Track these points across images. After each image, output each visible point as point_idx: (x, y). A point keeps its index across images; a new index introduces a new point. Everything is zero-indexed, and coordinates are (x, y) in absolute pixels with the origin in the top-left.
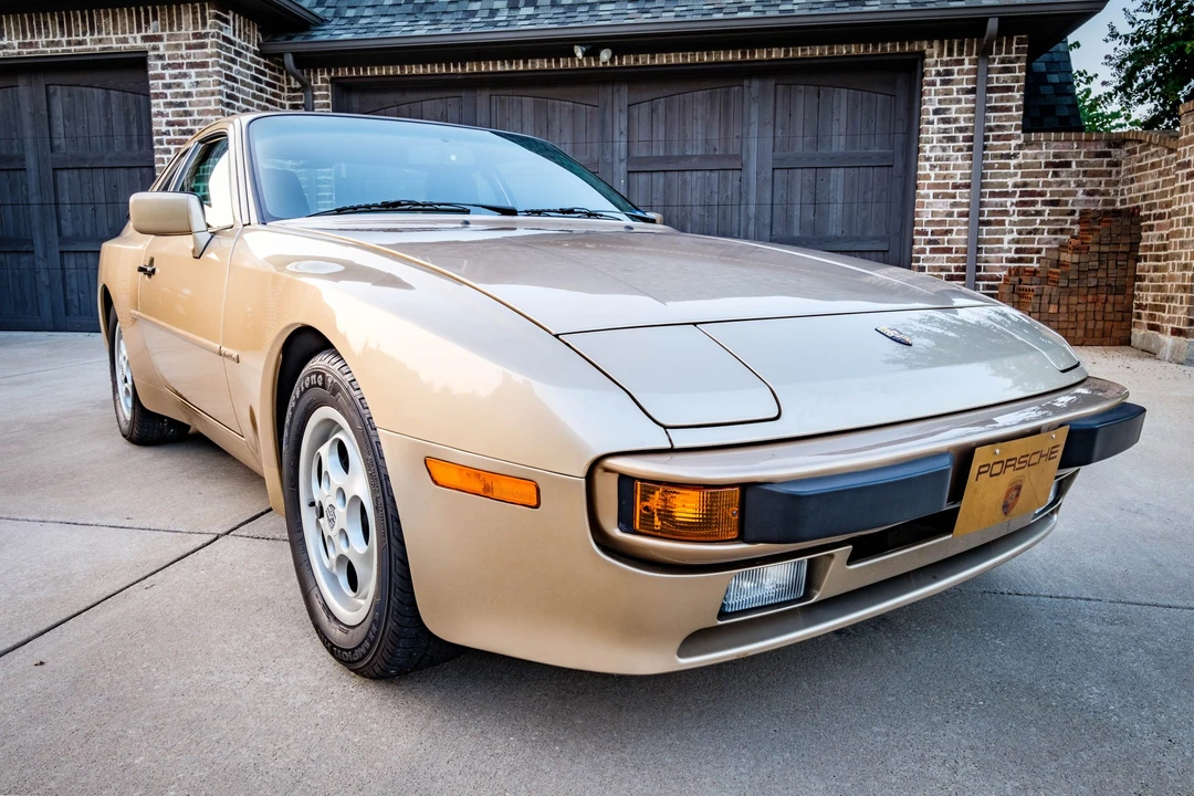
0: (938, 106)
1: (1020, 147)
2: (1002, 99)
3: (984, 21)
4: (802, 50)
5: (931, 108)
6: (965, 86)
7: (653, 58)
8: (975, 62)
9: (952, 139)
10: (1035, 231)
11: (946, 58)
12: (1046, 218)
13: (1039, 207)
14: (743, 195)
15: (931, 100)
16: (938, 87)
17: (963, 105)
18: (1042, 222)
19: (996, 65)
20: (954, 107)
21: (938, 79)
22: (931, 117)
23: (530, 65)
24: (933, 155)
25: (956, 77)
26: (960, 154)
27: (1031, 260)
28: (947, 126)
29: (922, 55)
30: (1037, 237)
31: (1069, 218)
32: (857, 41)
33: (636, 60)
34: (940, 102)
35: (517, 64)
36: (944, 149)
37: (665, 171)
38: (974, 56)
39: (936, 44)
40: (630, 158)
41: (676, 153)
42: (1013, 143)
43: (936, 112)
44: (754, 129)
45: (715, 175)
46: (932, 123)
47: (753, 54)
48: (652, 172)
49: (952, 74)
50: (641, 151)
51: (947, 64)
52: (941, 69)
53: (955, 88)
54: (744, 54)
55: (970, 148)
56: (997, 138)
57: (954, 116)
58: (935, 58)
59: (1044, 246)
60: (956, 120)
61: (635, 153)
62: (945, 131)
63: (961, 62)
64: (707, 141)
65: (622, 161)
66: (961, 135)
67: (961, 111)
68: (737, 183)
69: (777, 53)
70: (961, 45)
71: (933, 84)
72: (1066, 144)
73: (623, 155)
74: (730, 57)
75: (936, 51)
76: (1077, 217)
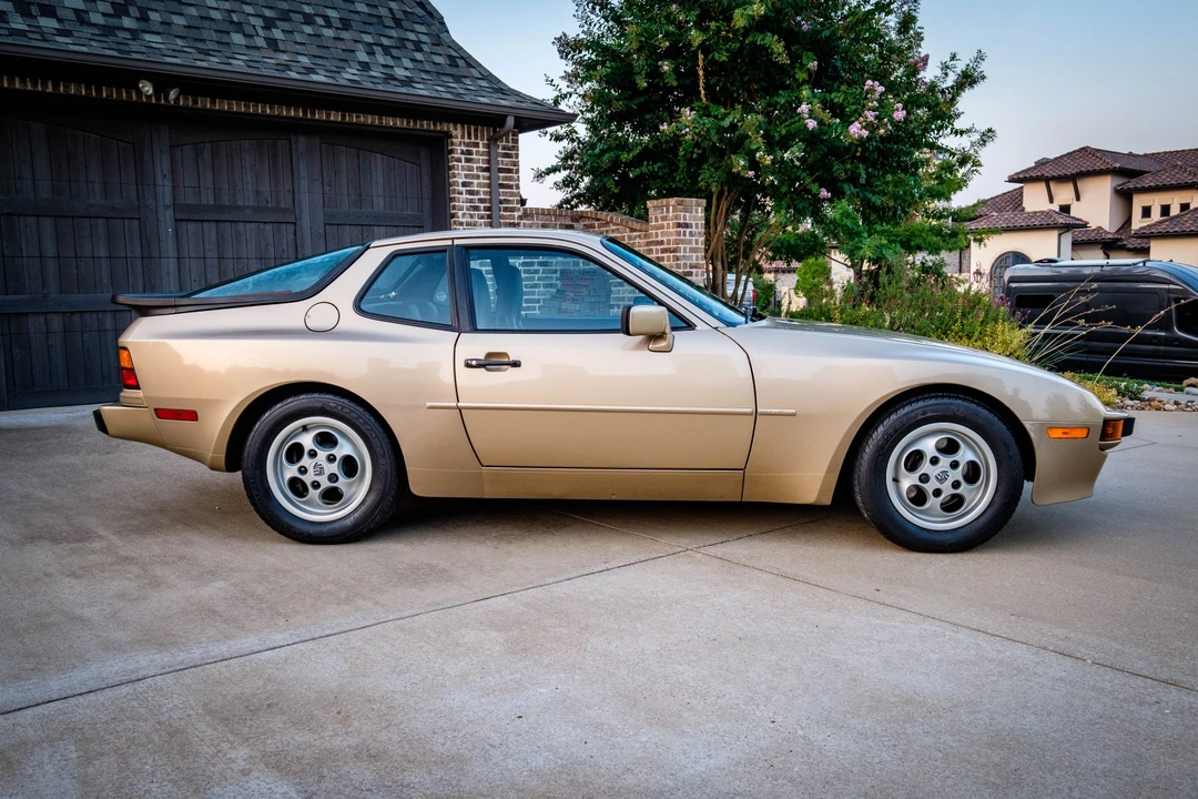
0: (464, 180)
1: (520, 217)
2: (506, 178)
3: (505, 117)
4: (357, 117)
5: (460, 181)
6: (481, 165)
7: (213, 103)
8: (488, 146)
9: (476, 208)
10: (535, 286)
11: (467, 140)
12: (540, 275)
13: (536, 267)
14: (299, 249)
15: (459, 175)
16: (463, 163)
17: (482, 181)
18: (539, 279)
19: (500, 151)
20: (475, 181)
21: (463, 157)
22: (461, 188)
23: (62, 88)
24: (464, 220)
25: (474, 156)
26: (483, 221)
27: (534, 309)
28: (472, 197)
29: (449, 135)
30: (537, 290)
31: (554, 275)
32: (401, 116)
33: (195, 102)
34: (466, 176)
35: (44, 85)
36: (472, 216)
37: (216, 221)
38: (485, 141)
39: (459, 126)
40: (175, 206)
41: (228, 203)
42: (516, 214)
43: (464, 184)
44: (304, 184)
45: (269, 227)
46: (462, 194)
47: (313, 114)
48: (202, 221)
49: (472, 154)
50: (189, 198)
51: (467, 145)
52: (465, 149)
53: (475, 165)
54: (305, 113)
55: (489, 217)
56: (506, 209)
57: (476, 189)
58: (459, 139)
59: (542, 297)
60: (478, 193)
61: (181, 200)
62: (471, 201)
63: (477, 145)
64: (258, 193)
65: (167, 207)
66: (482, 205)
67: (480, 183)
68: (291, 236)
69: (335, 117)
70: (476, 130)
71: (459, 160)
72: (548, 217)
73: (169, 201)
74: (293, 113)
75: (459, 133)
76: (558, 275)
